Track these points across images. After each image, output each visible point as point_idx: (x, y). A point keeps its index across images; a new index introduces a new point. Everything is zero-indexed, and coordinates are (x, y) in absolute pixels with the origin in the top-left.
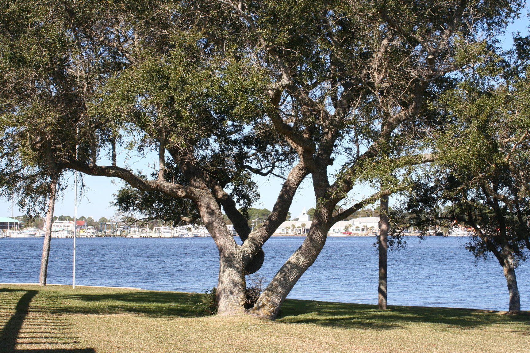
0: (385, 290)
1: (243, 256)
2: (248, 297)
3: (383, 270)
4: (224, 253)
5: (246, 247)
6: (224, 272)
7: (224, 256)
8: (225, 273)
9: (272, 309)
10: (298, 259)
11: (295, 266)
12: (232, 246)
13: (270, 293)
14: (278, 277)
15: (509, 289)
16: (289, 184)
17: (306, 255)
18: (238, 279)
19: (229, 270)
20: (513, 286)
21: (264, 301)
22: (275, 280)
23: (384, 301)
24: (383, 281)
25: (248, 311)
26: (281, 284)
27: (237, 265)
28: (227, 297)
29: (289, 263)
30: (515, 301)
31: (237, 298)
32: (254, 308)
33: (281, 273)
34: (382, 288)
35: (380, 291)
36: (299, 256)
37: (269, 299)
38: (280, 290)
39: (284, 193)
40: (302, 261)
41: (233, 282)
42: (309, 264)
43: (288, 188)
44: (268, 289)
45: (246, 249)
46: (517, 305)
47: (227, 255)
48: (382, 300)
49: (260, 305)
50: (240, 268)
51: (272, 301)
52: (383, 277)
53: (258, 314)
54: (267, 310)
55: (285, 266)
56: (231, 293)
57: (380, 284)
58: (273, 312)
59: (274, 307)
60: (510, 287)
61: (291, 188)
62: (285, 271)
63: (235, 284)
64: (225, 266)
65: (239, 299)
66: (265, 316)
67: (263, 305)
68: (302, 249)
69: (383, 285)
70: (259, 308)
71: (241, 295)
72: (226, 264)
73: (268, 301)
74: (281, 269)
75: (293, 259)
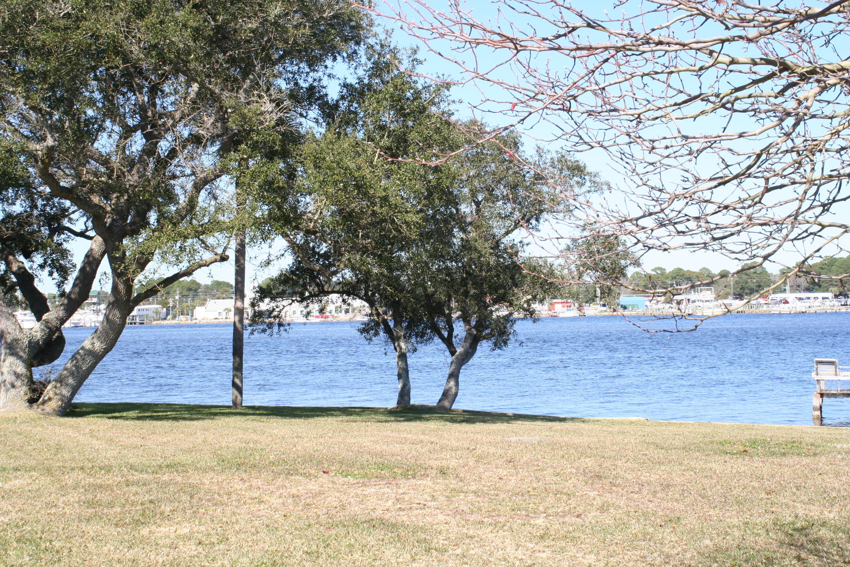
0: (240, 384)
1: (30, 342)
2: (34, 391)
3: (238, 359)
4: (6, 338)
5: (36, 332)
6: (4, 361)
7: (6, 342)
8: (6, 363)
9: (60, 403)
10: (93, 344)
11: (90, 353)
12: (15, 330)
13: (59, 385)
14: (69, 365)
15: (399, 379)
16: (91, 254)
17: (103, 339)
18: (21, 368)
19: (11, 359)
20: (403, 374)
21: (51, 394)
22: (65, 369)
23: (239, 398)
24: (238, 373)
25: (32, 406)
26: (72, 374)
27: (21, 354)
28: (7, 390)
29: (83, 348)
30: (405, 394)
31: (19, 392)
32: (39, 402)
33: (72, 361)
34: (237, 381)
35: (234, 385)
36: (95, 340)
37: (58, 392)
38: (71, 381)
39: (87, 265)
40: (98, 346)
41: (15, 373)
42: (107, 351)
43: (91, 259)
44: (56, 381)
45: (35, 334)
46: (406, 398)
47: (9, 340)
48: (236, 397)
49: (46, 398)
50: (25, 356)
51: (61, 394)
52: (238, 368)
53: (43, 410)
54: (54, 404)
55: (78, 353)
56: (13, 386)
57: (234, 376)
58: (61, 406)
59: (62, 401)
60: (400, 376)
61: (94, 259)
62: (76, 359)
63: (18, 376)
64: (6, 354)
65: (22, 393)
66: (51, 411)
67: (50, 399)
68: (98, 332)
69: (237, 378)
70: (44, 403)
71: (25, 388)
72: (8, 351)
73: (56, 394)
74: (73, 356)
75: (87, 344)
